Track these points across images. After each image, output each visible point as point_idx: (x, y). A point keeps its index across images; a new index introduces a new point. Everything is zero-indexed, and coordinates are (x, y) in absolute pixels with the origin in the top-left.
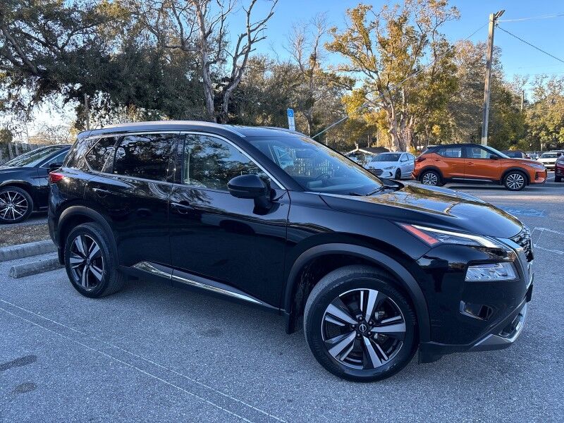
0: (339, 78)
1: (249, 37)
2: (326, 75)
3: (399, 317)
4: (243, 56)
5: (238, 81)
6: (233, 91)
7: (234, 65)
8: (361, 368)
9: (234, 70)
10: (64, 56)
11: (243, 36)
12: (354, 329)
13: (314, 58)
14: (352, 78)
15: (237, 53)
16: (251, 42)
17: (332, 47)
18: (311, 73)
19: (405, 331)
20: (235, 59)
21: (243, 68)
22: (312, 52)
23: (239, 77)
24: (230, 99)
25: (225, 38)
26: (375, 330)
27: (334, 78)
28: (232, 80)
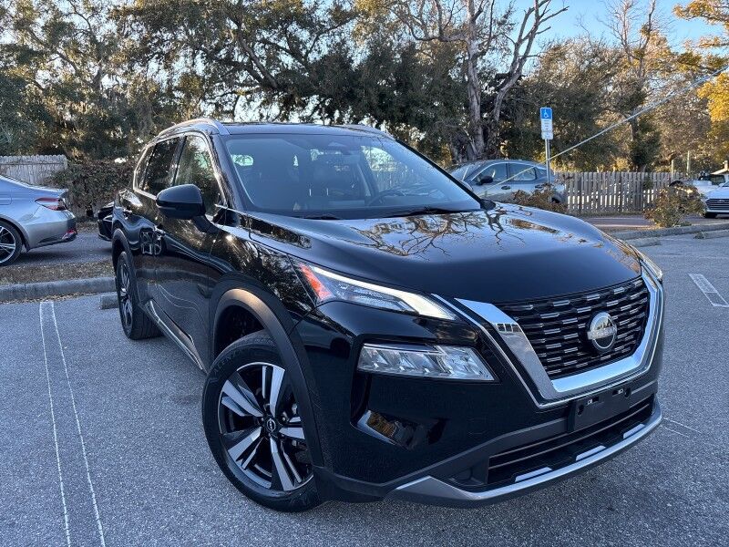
0: (698, 58)
1: (537, 12)
2: (672, 55)
4: (527, 41)
5: (517, 76)
6: (510, 91)
7: (516, 54)
8: (268, 485)
9: (514, 61)
11: (531, 11)
13: (647, 30)
14: (721, 56)
15: (521, 36)
16: (538, 18)
17: (688, 10)
18: (641, 54)
20: (517, 46)
21: (525, 57)
22: (645, 20)
23: (519, 71)
24: (504, 102)
25: (511, 19)
27: (688, 60)
28: (510, 75)
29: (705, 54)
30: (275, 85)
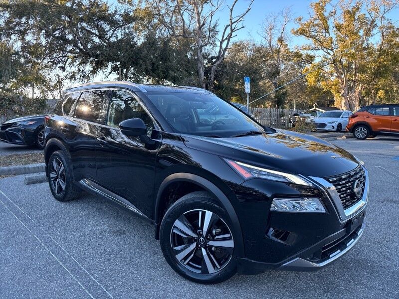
0: (301, 55)
1: (231, 27)
2: (291, 53)
3: (228, 235)
4: (227, 41)
5: (222, 59)
6: (219, 65)
7: (221, 47)
8: (199, 272)
9: (220, 51)
10: (110, 45)
11: (228, 26)
12: (196, 241)
13: (281, 40)
14: (312, 54)
15: (223, 38)
16: (232, 31)
17: (297, 32)
18: (278, 52)
19: (233, 247)
20: (221, 43)
21: (226, 49)
22: (279, 35)
23: (223, 55)
24: (216, 71)
25: (217, 29)
26: (211, 243)
27: (298, 55)
28: (218, 58)
29: (304, 53)
30: (91, 54)
